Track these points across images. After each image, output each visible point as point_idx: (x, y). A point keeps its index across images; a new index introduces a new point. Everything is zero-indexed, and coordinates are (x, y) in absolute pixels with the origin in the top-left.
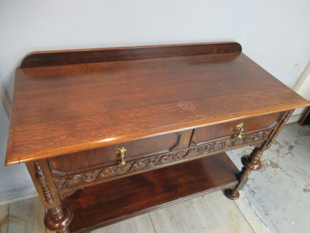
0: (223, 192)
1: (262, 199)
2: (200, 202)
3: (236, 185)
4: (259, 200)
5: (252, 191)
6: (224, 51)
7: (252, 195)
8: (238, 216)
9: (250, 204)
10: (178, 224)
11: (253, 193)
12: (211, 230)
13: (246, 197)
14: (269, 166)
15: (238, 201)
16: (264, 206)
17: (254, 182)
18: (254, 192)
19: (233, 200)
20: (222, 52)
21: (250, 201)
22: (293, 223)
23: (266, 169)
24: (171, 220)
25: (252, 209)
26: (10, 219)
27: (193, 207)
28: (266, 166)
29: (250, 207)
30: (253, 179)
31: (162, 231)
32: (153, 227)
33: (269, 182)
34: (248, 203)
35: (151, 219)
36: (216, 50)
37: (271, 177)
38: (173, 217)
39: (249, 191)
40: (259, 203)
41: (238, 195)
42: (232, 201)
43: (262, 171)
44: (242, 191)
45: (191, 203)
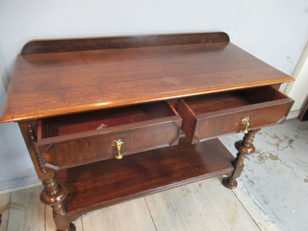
0: (221, 182)
1: (261, 189)
2: (197, 191)
3: (232, 171)
4: (258, 190)
5: (250, 181)
6: (212, 41)
7: (251, 185)
8: (235, 204)
9: (248, 193)
10: (174, 211)
11: (251, 183)
12: (208, 216)
13: (245, 187)
14: (268, 159)
15: (236, 190)
16: (263, 195)
17: (253, 173)
18: (253, 183)
19: (231, 188)
20: (210, 41)
21: (248, 191)
22: (294, 211)
23: (265, 161)
24: (168, 208)
25: (251, 198)
26: (11, 206)
27: (191, 196)
28: (265, 158)
29: (249, 197)
30: (252, 170)
31: (158, 218)
32: (149, 214)
33: (268, 173)
34: (246, 192)
35: (147, 206)
36: (204, 40)
37: (270, 169)
38: (170, 205)
39: (248, 182)
40: (258, 192)
41: (236, 184)
42: (230, 190)
43: (261, 163)
44: (241, 181)
45: (188, 191)
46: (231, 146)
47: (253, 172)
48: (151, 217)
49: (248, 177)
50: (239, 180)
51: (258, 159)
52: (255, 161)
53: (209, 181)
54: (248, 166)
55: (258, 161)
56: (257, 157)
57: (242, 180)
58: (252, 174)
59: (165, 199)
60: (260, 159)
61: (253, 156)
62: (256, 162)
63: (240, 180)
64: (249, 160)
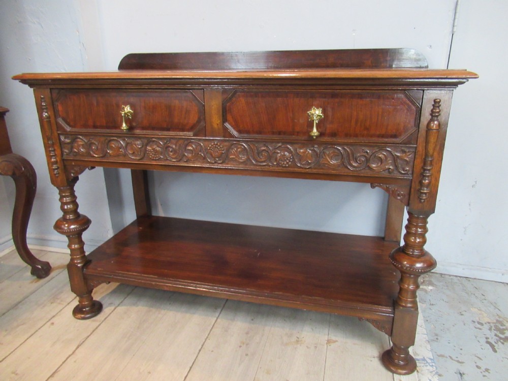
0: (380, 354)
2: (316, 347)
17: (485, 376)
19: (393, 372)
20: (382, 65)
24: (240, 347)
27: (296, 348)
30: (487, 370)
31: (212, 351)
32: (204, 341)
36: (369, 61)
38: (247, 345)
42: (390, 374)
44: (437, 376)
45: (297, 341)
46: (462, 315)
47: (486, 374)
48: (203, 346)
49: (464, 376)
50: (434, 373)
53: (355, 344)
54: (480, 358)
57: (440, 375)
58: (482, 376)
59: (247, 333)
64: (495, 351)
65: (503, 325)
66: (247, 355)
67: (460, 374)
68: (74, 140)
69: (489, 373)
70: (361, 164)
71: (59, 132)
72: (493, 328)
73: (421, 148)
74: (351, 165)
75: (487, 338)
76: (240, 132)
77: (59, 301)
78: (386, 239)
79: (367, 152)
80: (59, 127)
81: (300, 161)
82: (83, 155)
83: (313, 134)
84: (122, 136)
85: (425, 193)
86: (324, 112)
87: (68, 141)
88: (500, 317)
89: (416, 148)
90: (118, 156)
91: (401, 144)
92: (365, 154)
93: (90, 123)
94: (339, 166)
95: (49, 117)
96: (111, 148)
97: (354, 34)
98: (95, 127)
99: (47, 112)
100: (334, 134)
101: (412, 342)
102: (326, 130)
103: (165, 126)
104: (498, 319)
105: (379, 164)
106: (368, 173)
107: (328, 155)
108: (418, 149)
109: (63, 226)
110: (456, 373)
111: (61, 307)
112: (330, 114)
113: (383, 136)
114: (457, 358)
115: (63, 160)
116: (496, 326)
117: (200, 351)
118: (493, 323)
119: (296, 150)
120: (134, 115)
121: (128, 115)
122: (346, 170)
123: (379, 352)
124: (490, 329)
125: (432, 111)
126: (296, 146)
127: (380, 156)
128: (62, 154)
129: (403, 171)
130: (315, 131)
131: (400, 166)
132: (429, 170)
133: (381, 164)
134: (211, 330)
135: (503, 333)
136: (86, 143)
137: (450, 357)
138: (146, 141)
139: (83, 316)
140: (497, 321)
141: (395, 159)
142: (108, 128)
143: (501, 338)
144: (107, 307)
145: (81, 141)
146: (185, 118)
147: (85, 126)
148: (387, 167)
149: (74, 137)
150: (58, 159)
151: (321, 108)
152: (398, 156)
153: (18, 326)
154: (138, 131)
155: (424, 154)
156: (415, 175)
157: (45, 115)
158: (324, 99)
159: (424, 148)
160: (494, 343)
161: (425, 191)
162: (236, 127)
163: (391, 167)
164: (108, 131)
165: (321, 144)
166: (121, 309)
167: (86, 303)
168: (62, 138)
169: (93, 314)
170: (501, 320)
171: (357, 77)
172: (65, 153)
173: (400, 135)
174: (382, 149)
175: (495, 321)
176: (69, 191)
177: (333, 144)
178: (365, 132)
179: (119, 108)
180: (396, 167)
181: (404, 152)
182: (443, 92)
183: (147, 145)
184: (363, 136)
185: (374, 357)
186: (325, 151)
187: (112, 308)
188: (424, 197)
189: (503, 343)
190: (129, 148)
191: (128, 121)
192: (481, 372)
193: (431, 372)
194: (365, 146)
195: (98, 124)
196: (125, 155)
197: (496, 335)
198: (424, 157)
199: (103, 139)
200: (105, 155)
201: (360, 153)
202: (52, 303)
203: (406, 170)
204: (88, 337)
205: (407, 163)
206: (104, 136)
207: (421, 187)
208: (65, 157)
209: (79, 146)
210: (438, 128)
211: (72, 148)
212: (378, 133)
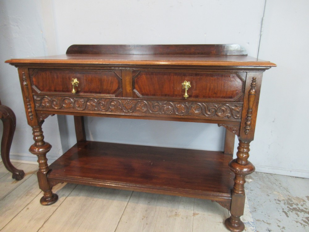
0: (224, 221)
2: (187, 218)
19: (232, 231)
20: (221, 53)
24: (143, 219)
31: (126, 222)
38: (147, 218)
43: (304, 226)
45: (176, 215)
46: (269, 196)
47: (283, 230)
48: (120, 219)
49: (271, 231)
51: (302, 220)
52: (296, 220)
53: (209, 215)
54: (279, 221)
55: (302, 222)
56: (303, 218)
58: (281, 231)
59: (146, 211)
60: (307, 221)
61: (297, 214)
62: (297, 222)
63: (256, 230)
64: (288, 217)
65: (291, 201)
66: (147, 224)
67: (269, 230)
68: (42, 98)
69: (285, 229)
70: (212, 113)
71: (33, 94)
72: (286, 203)
73: (246, 105)
74: (207, 114)
75: (283, 209)
76: (143, 94)
77: (31, 194)
78: (225, 153)
79: (216, 107)
80: (33, 91)
81: (178, 111)
82: (48, 107)
83: (185, 96)
84: (72, 96)
85: (248, 130)
86: (191, 84)
87: (39, 99)
88: (290, 196)
89: (243, 104)
90: (70, 108)
91: (234, 102)
92: (215, 108)
93: (53, 89)
94: (200, 114)
95: (27, 85)
96: (65, 104)
97: (205, 35)
98: (55, 91)
99: (26, 82)
100: (197, 96)
101: (242, 214)
102: (192, 94)
103: (98, 91)
104: (289, 198)
105: (223, 113)
106: (216, 118)
107: (194, 108)
108: (244, 105)
109: (35, 150)
110: (266, 230)
111: (32, 198)
112: (194, 85)
113: (224, 98)
114: (267, 221)
115: (36, 110)
116: (288, 202)
117: (119, 222)
118: (286, 200)
119: (175, 105)
120: (80, 84)
121: (76, 85)
122: (204, 116)
123: (223, 220)
124: (285, 204)
125: (251, 84)
126: (175, 103)
127: (223, 108)
128: (35, 107)
129: (236, 117)
130: (186, 95)
131: (234, 114)
132: (250, 116)
133: (224, 113)
134: (125, 209)
135: (292, 206)
136: (50, 100)
137: (263, 221)
138: (87, 99)
139: (46, 203)
140: (288, 199)
141: (231, 110)
142: (63, 91)
143: (290, 209)
144: (61, 197)
145: (47, 99)
146: (110, 86)
147: (50, 90)
148: (227, 115)
149: (42, 97)
150: (33, 110)
151: (189, 81)
152: (233, 109)
153: (6, 211)
154: (81, 94)
155: (247, 107)
156: (242, 119)
157: (25, 83)
158: (191, 77)
159: (247, 104)
160: (287, 212)
161: (248, 128)
162: (140, 91)
163: (229, 115)
164: (64, 93)
165: (189, 102)
166: (70, 198)
167: (48, 195)
168: (35, 97)
169: (53, 202)
170: (290, 198)
171: (210, 65)
172: (37, 106)
173: (234, 97)
174: (224, 104)
175: (287, 199)
176: (38, 129)
177: (196, 102)
178: (215, 95)
179: (70, 80)
180: (232, 115)
181: (236, 106)
182: (257, 73)
183: (87, 102)
184: (213, 97)
185: (220, 223)
186: (192, 105)
187: (64, 198)
188: (248, 131)
189: (292, 212)
190: (76, 103)
191: (76, 88)
192: (281, 229)
193: (253, 230)
194: (215, 103)
195: (58, 89)
196: (74, 108)
197: (288, 207)
198: (247, 109)
199: (60, 98)
200: (61, 107)
201: (212, 107)
202: (26, 196)
203: (238, 117)
204: (51, 216)
205: (238, 112)
206: (61, 96)
207: (246, 126)
208: (37, 108)
209: (45, 102)
210: (255, 93)
211: (41, 103)
212: (222, 96)
